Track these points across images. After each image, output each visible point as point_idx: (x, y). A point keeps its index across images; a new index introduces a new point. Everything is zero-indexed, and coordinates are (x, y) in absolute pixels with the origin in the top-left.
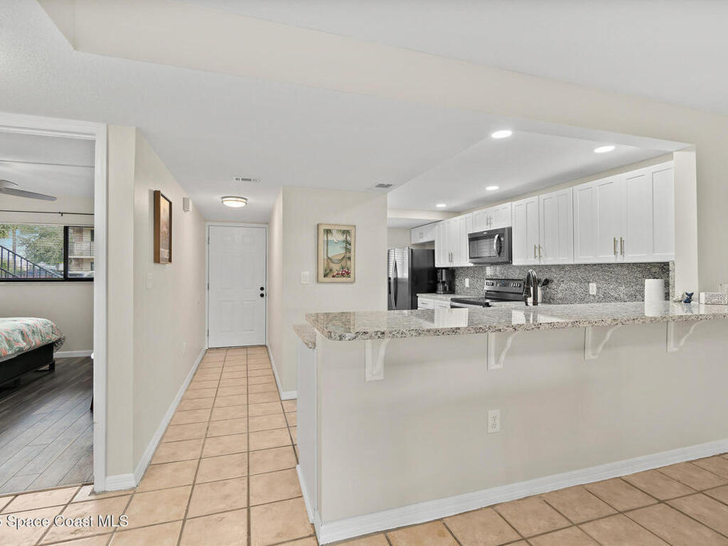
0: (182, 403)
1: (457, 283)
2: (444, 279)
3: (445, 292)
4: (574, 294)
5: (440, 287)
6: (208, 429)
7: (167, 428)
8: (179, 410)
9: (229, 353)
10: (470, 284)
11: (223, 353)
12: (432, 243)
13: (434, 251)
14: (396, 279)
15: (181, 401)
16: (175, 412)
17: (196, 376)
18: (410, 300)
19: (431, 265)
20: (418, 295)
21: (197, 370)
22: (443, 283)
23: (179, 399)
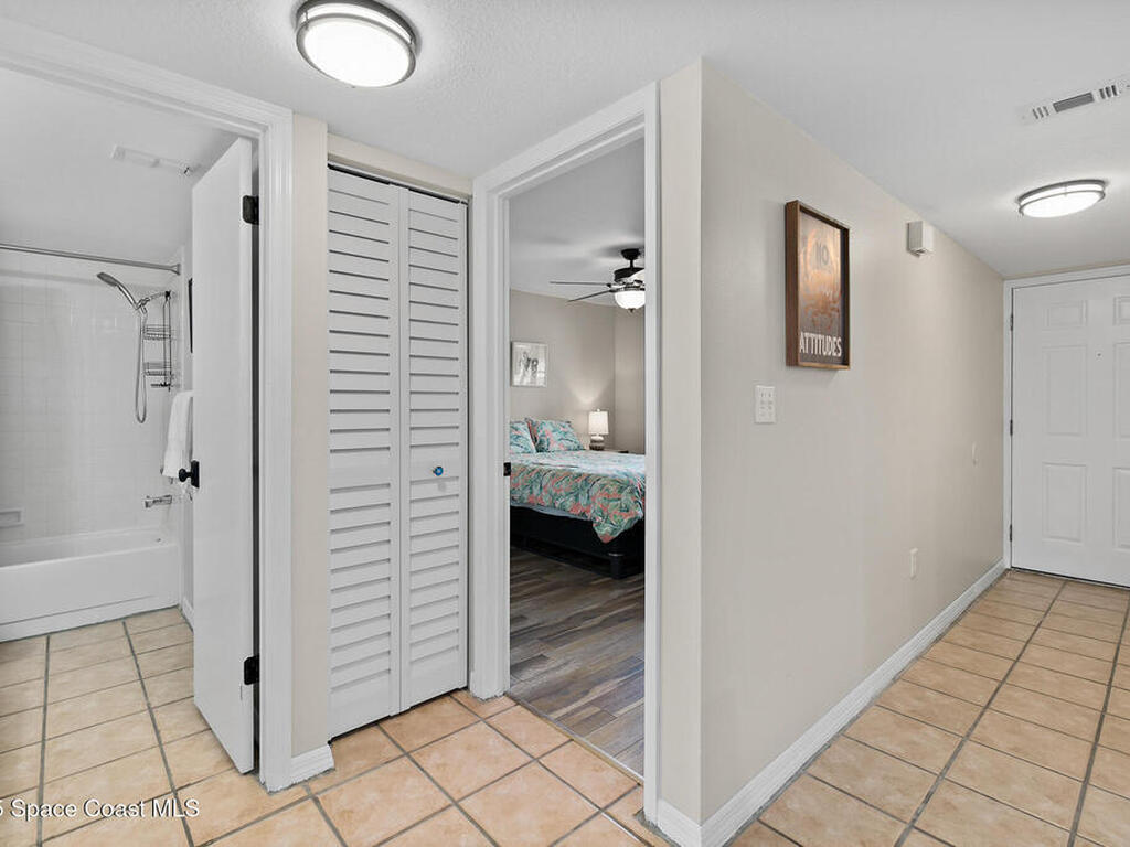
0: (893, 689)
6: (929, 796)
7: (834, 739)
8: (880, 702)
9: (1069, 593)
11: (1050, 590)
15: (895, 680)
16: (870, 705)
17: (956, 628)
21: (964, 612)
23: (893, 673)
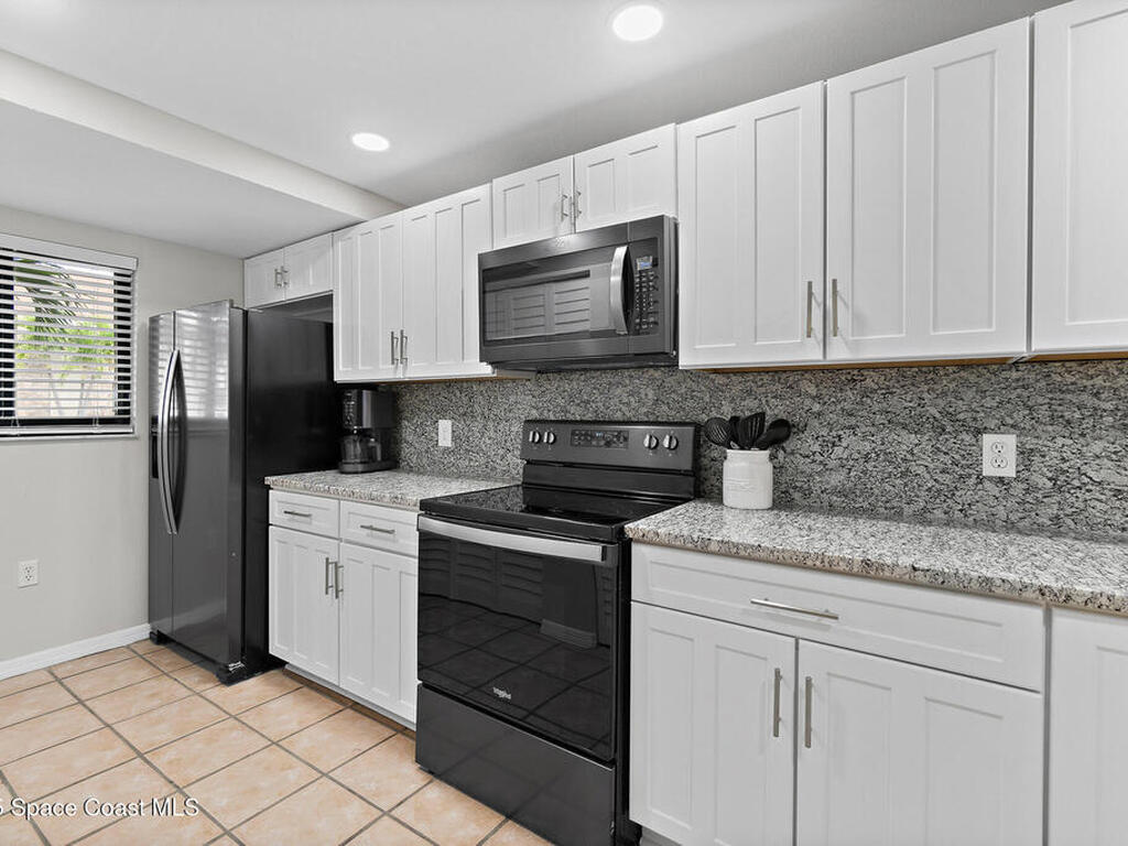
1: (408, 432)
2: (367, 423)
3: (371, 465)
4: (903, 475)
5: (354, 449)
10: (455, 438)
12: (326, 301)
13: (329, 328)
14: (180, 424)
18: (238, 498)
19: (317, 375)
20: (269, 480)
22: (364, 434)
